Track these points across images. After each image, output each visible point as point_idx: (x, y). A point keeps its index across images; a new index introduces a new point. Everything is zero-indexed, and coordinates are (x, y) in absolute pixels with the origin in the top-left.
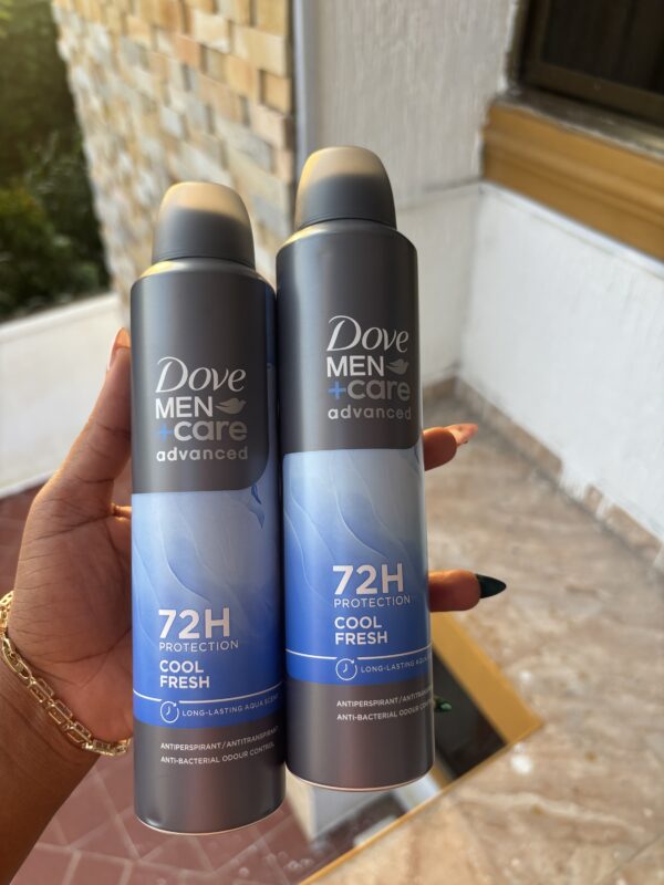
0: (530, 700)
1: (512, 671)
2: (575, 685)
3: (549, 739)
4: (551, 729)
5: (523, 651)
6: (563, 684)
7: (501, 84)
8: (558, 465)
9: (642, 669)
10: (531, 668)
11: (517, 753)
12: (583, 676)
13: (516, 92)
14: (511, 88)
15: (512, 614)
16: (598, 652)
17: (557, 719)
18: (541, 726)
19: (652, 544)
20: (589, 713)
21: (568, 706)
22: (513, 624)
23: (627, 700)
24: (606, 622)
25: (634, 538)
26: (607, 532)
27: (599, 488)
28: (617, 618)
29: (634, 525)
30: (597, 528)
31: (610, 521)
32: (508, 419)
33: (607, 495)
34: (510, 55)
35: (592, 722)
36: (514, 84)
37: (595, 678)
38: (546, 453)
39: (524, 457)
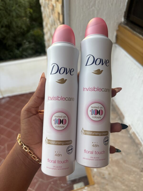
0: (94, 177)
2: (107, 176)
3: (94, 188)
4: (96, 186)
6: (103, 175)
7: (123, 20)
8: (124, 117)
9: (126, 176)
11: (85, 189)
12: (110, 174)
13: (126, 22)
14: (125, 21)
16: (116, 169)
17: (98, 183)
18: (94, 184)
19: (140, 144)
20: (107, 184)
21: (103, 181)
23: (118, 183)
24: (121, 161)
25: (137, 141)
26: (131, 138)
27: (131, 126)
28: (125, 161)
29: (137, 138)
30: (129, 135)
31: (132, 135)
32: (115, 103)
33: (133, 128)
34: (125, 12)
35: (107, 187)
36: (126, 20)
37: (112, 176)
38: (121, 114)
39: (117, 113)
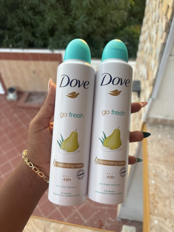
1: (152, 217)
5: (161, 215)
10: (159, 221)
15: (167, 203)
22: (165, 205)
